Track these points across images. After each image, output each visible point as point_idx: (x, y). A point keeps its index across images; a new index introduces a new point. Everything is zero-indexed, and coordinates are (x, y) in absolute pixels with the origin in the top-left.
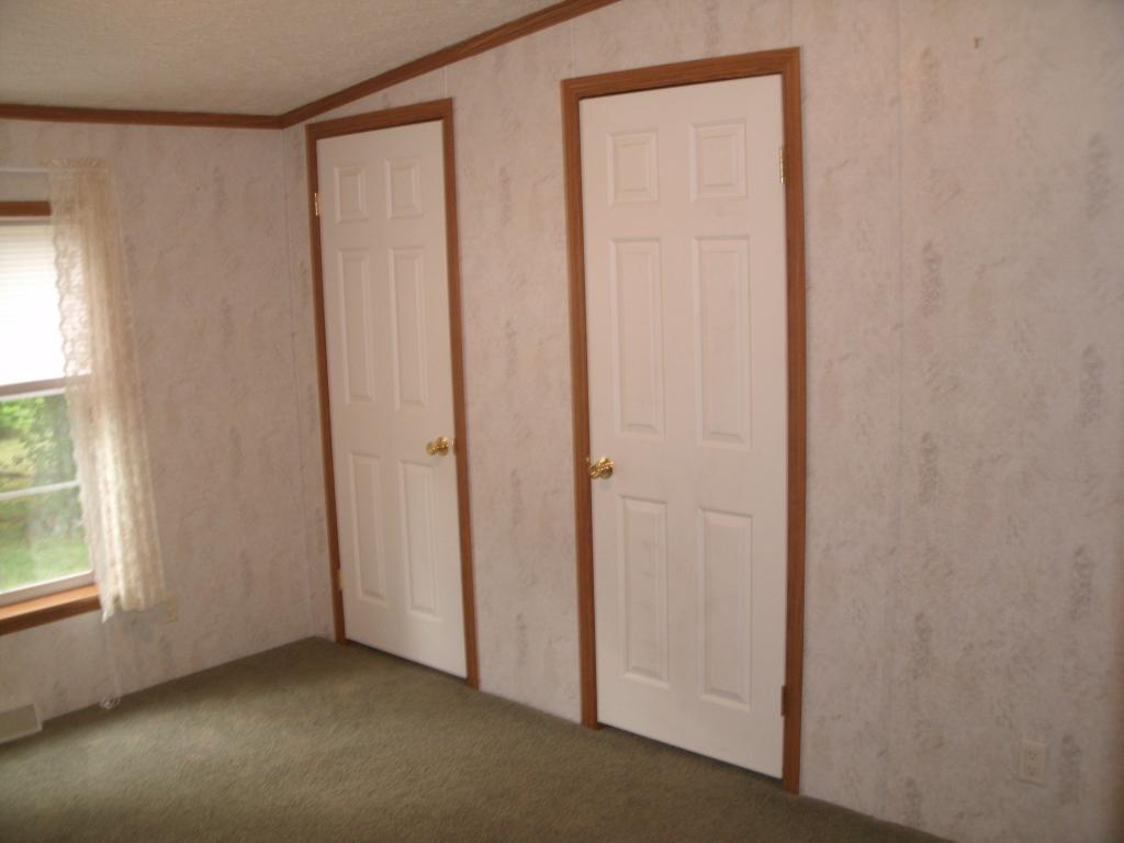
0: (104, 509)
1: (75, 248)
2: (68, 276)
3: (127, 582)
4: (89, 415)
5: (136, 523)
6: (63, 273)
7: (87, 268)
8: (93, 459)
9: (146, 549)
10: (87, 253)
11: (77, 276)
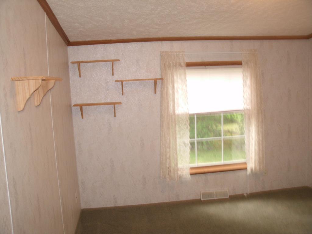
0: (251, 144)
1: (248, 75)
2: (246, 82)
3: (255, 164)
4: (249, 119)
5: (259, 149)
6: (244, 81)
7: (251, 79)
8: (249, 131)
9: (261, 156)
10: (251, 76)
11: (248, 82)
